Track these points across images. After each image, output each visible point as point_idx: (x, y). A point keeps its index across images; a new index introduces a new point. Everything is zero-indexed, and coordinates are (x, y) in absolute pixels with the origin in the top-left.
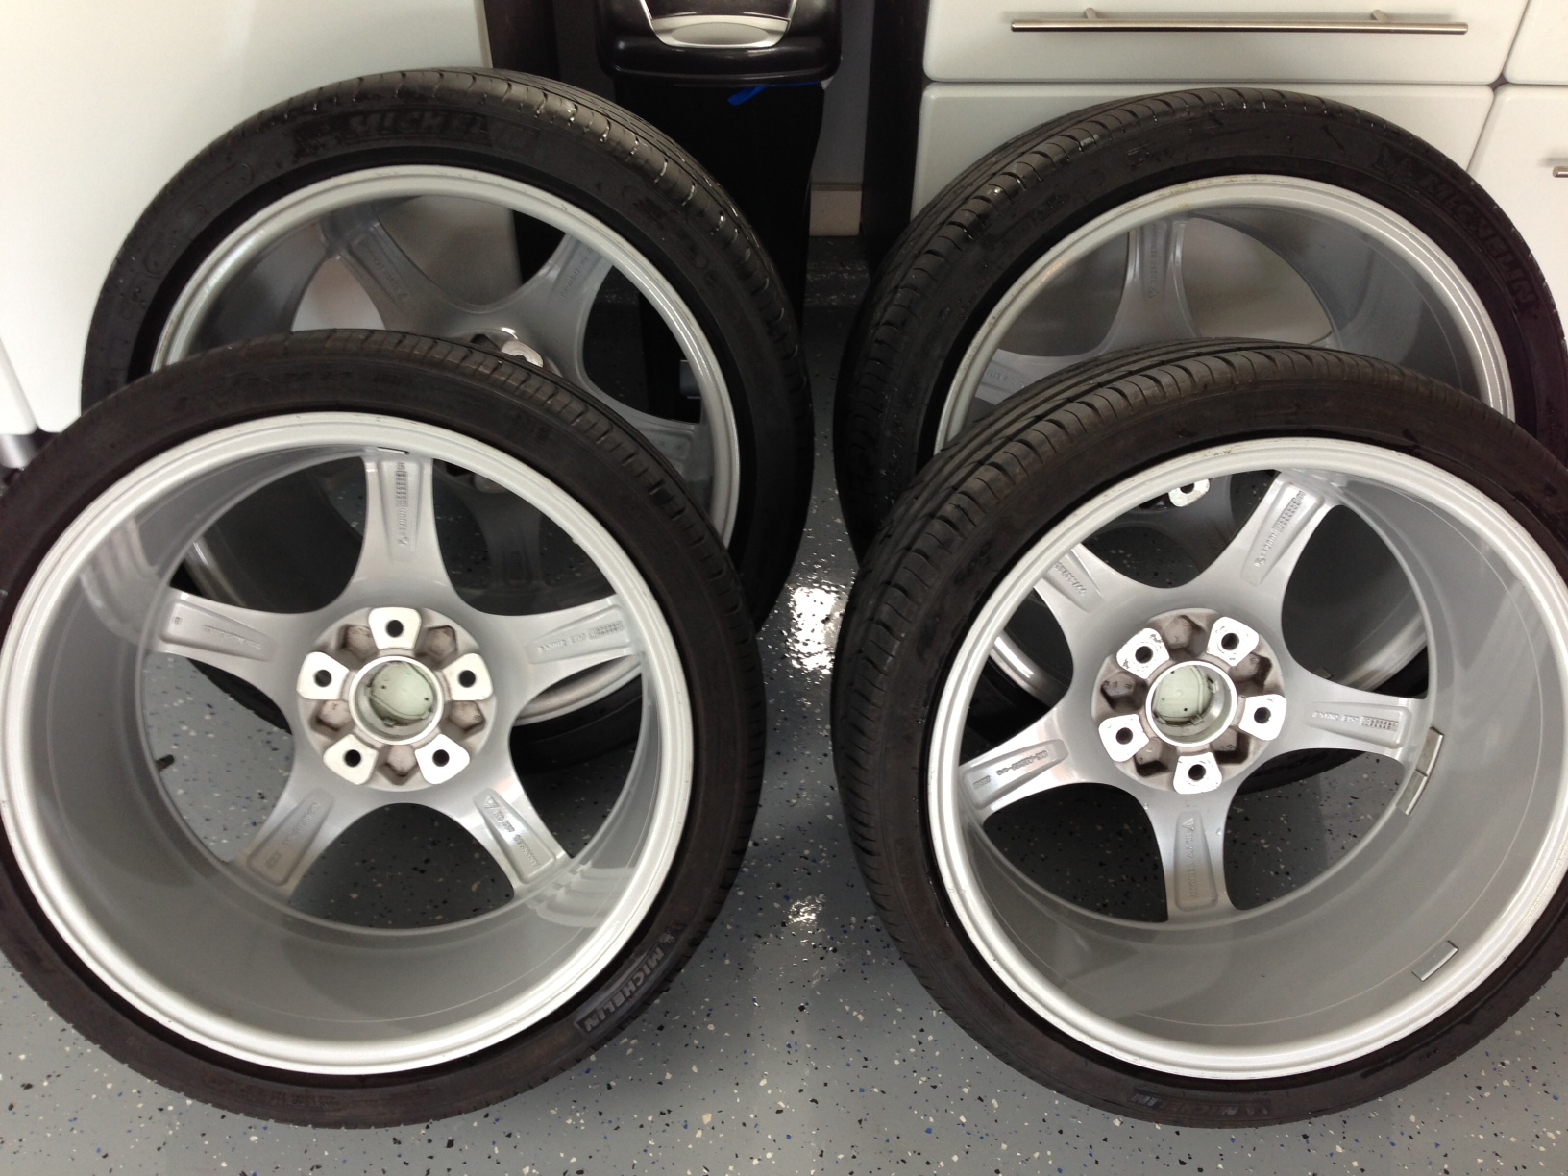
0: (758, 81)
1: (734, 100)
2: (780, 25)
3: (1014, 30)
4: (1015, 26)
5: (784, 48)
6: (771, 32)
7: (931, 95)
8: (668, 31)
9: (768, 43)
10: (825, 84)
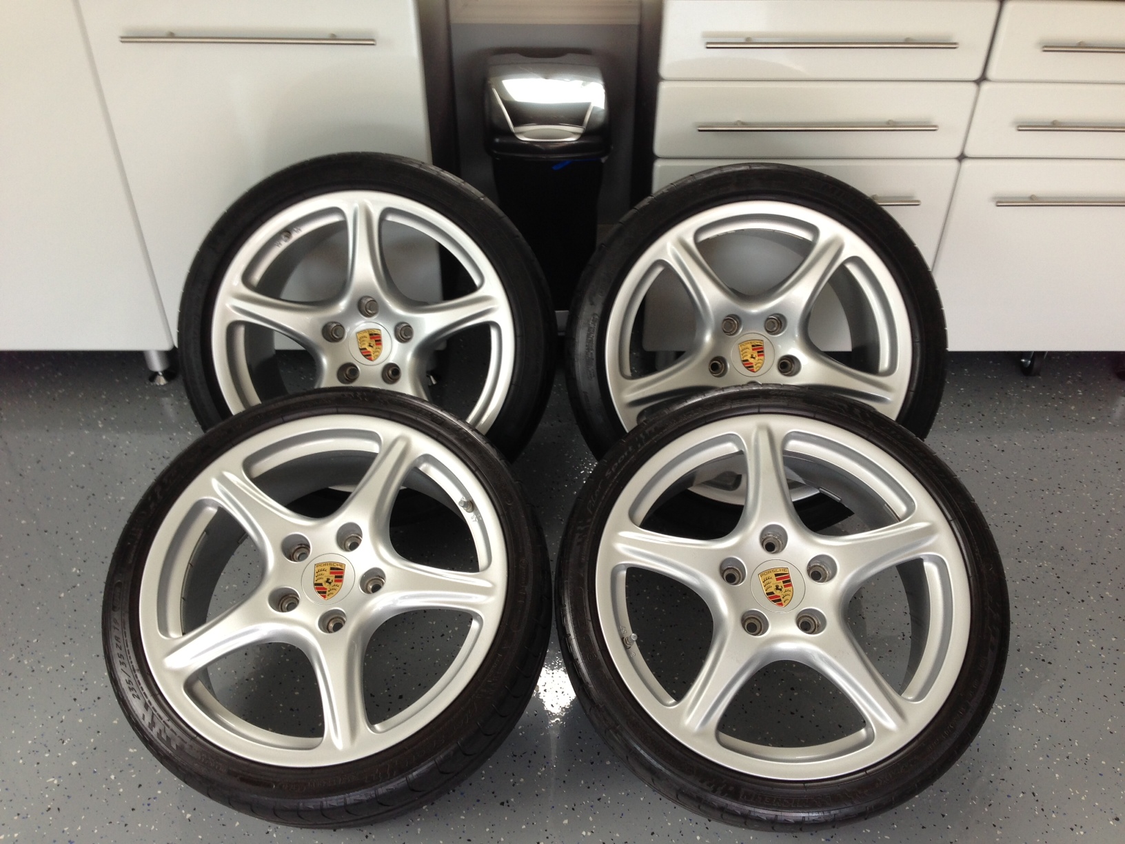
0: (566, 158)
1: (555, 168)
2: (579, 130)
3: (700, 131)
4: (700, 129)
5: (582, 141)
6: (575, 133)
7: (658, 165)
8: (521, 133)
9: (572, 139)
10: (603, 160)
